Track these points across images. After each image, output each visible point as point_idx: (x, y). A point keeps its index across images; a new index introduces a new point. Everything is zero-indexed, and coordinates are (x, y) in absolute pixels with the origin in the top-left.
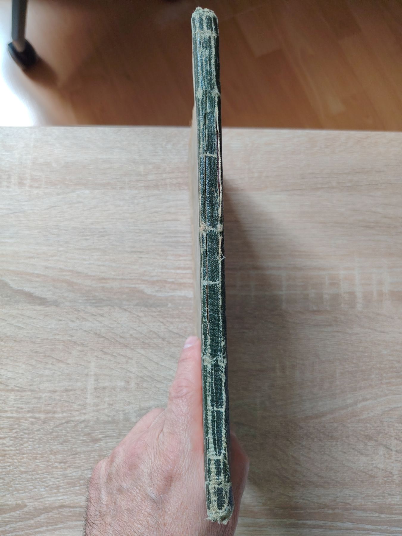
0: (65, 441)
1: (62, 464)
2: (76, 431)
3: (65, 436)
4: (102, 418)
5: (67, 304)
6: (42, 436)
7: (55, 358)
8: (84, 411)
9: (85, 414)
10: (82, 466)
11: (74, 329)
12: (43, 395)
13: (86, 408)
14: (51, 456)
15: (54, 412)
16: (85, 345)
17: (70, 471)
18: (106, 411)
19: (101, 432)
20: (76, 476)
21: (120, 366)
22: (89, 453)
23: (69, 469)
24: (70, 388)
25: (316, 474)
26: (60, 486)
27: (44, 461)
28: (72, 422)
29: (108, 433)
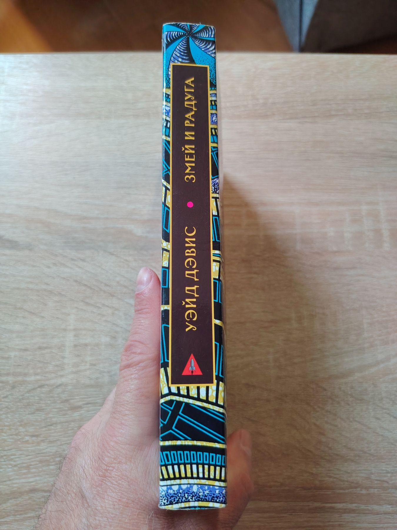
0: (38, 410)
1: (34, 438)
2: (52, 397)
3: (38, 404)
4: (82, 381)
5: (42, 247)
6: (10, 403)
7: (26, 311)
8: (62, 373)
9: (62, 376)
10: (59, 440)
11: (51, 276)
12: (12, 354)
13: (63, 370)
14: (21, 428)
15: (25, 375)
16: (64, 294)
17: (43, 446)
18: (88, 373)
19: (82, 399)
20: (51, 452)
21: (104, 319)
22: (67, 424)
23: (43, 444)
24: (45, 345)
25: (345, 446)
26: (31, 465)
27: (12, 435)
28: (46, 387)
29: (90, 399)
